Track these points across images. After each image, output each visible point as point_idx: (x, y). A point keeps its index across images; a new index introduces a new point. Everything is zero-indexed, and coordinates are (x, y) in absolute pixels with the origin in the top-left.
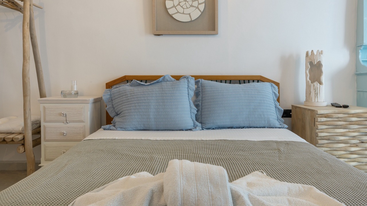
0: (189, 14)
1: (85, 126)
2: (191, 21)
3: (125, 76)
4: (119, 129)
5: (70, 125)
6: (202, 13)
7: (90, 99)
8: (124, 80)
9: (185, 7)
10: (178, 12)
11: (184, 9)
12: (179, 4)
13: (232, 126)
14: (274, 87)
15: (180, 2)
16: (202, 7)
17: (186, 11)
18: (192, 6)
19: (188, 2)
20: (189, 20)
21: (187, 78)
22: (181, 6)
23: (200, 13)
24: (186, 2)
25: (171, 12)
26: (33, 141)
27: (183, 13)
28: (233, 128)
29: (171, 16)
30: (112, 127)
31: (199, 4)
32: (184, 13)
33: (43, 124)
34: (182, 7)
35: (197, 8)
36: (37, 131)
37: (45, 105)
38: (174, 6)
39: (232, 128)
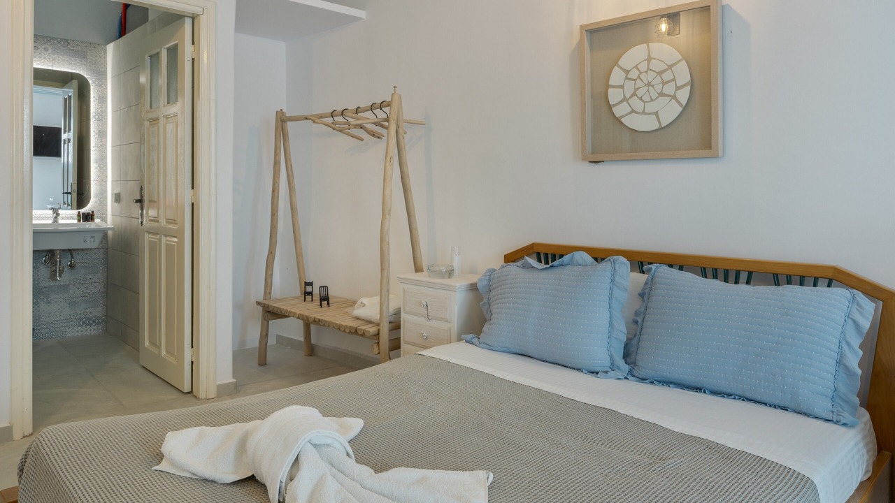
0: (656, 113)
1: (450, 329)
2: (661, 129)
3: (533, 244)
4: (482, 345)
5: (433, 323)
6: (685, 108)
7: (457, 285)
8: (531, 251)
9: (646, 98)
10: (633, 111)
11: (644, 102)
12: (634, 94)
13: (699, 385)
14: (858, 304)
15: (636, 89)
16: (684, 95)
17: (651, 107)
18: (661, 94)
19: (653, 86)
20: (656, 126)
21: (614, 262)
22: (639, 96)
23: (681, 109)
24: (650, 87)
25: (618, 111)
26: (390, 340)
27: (644, 113)
28: (701, 392)
29: (618, 120)
30: (476, 340)
31: (678, 88)
32: (646, 111)
33: (403, 315)
34: (641, 99)
35: (674, 97)
36: (396, 326)
37: (406, 286)
38: (625, 99)
39: (698, 389)
